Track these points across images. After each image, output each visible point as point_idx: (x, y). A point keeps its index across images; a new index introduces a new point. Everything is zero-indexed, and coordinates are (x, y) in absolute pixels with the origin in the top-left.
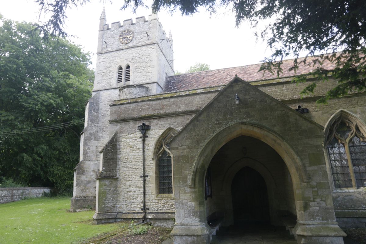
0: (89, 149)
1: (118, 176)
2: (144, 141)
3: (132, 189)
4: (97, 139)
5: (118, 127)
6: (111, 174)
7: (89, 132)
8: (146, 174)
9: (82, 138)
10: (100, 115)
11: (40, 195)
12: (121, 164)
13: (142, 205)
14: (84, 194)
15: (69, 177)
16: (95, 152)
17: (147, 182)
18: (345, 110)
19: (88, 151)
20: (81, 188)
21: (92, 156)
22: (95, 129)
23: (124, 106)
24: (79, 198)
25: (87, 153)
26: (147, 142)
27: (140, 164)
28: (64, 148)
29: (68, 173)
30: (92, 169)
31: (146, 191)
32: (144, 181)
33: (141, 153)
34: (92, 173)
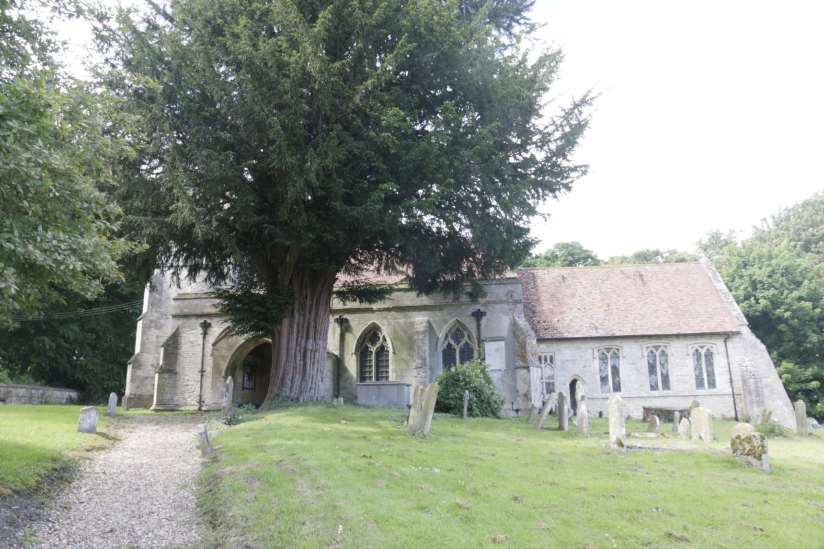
0: (148, 339)
1: (177, 370)
2: (204, 337)
3: (189, 383)
4: (159, 327)
5: (179, 322)
6: (171, 368)
7: (149, 318)
8: (204, 370)
9: (140, 325)
10: (163, 299)
11: (64, 401)
12: (181, 359)
13: (199, 398)
14: (139, 392)
15: (109, 376)
16: (154, 343)
17: (204, 377)
18: (376, 322)
19: (147, 341)
20: (136, 385)
21: (151, 347)
22: (156, 315)
23: (188, 301)
24: (133, 396)
25: (145, 344)
26: (207, 338)
27: (199, 359)
28: (104, 330)
29: (108, 368)
30: (151, 363)
31: (203, 385)
32: (202, 376)
33: (201, 349)
34: (150, 368)
